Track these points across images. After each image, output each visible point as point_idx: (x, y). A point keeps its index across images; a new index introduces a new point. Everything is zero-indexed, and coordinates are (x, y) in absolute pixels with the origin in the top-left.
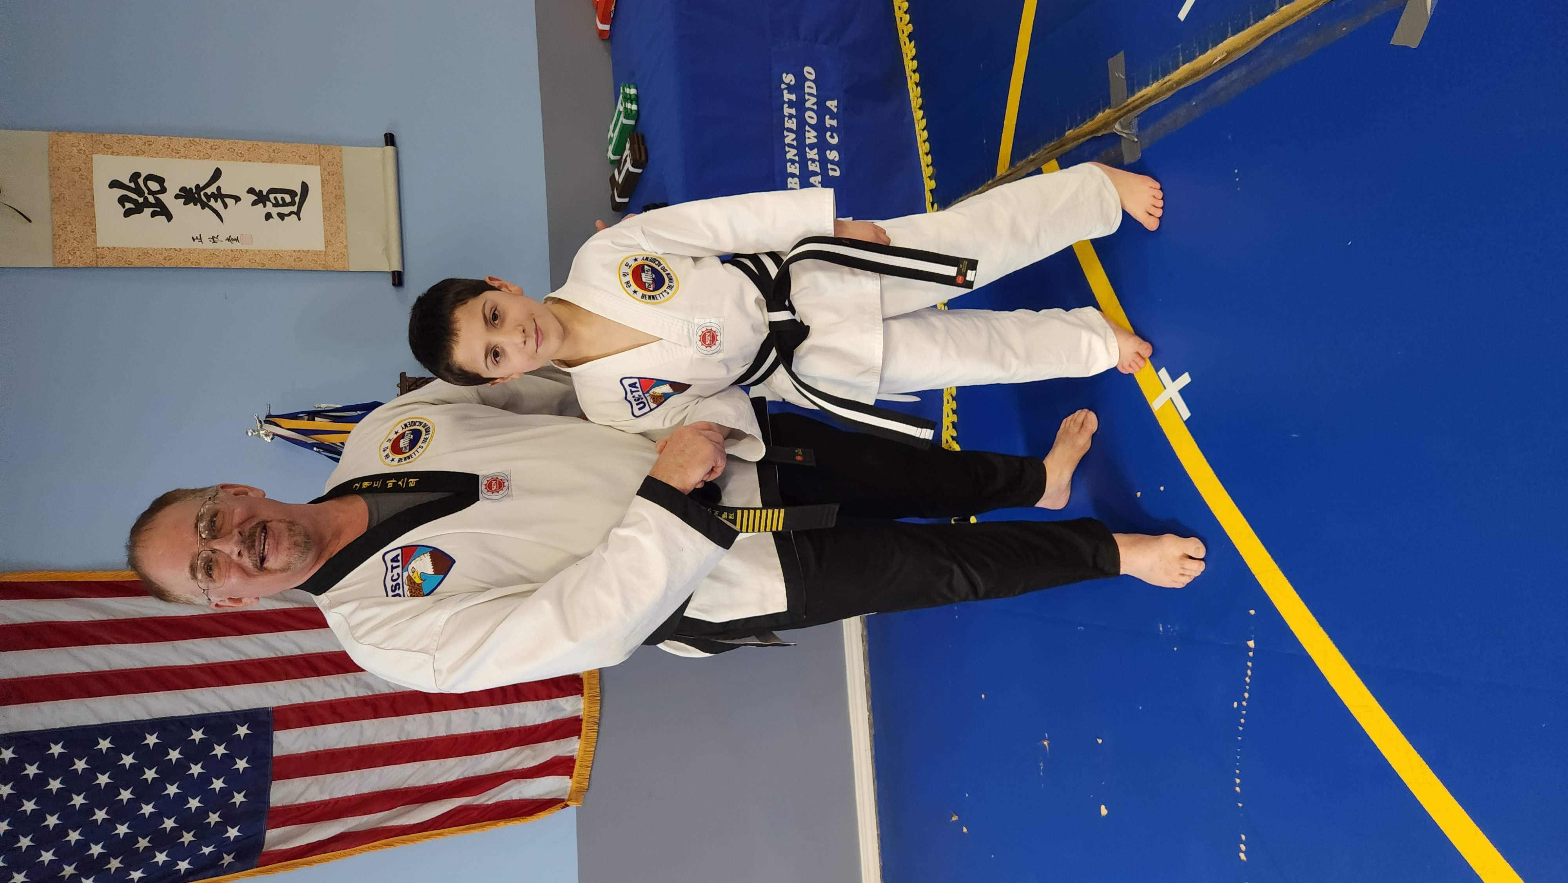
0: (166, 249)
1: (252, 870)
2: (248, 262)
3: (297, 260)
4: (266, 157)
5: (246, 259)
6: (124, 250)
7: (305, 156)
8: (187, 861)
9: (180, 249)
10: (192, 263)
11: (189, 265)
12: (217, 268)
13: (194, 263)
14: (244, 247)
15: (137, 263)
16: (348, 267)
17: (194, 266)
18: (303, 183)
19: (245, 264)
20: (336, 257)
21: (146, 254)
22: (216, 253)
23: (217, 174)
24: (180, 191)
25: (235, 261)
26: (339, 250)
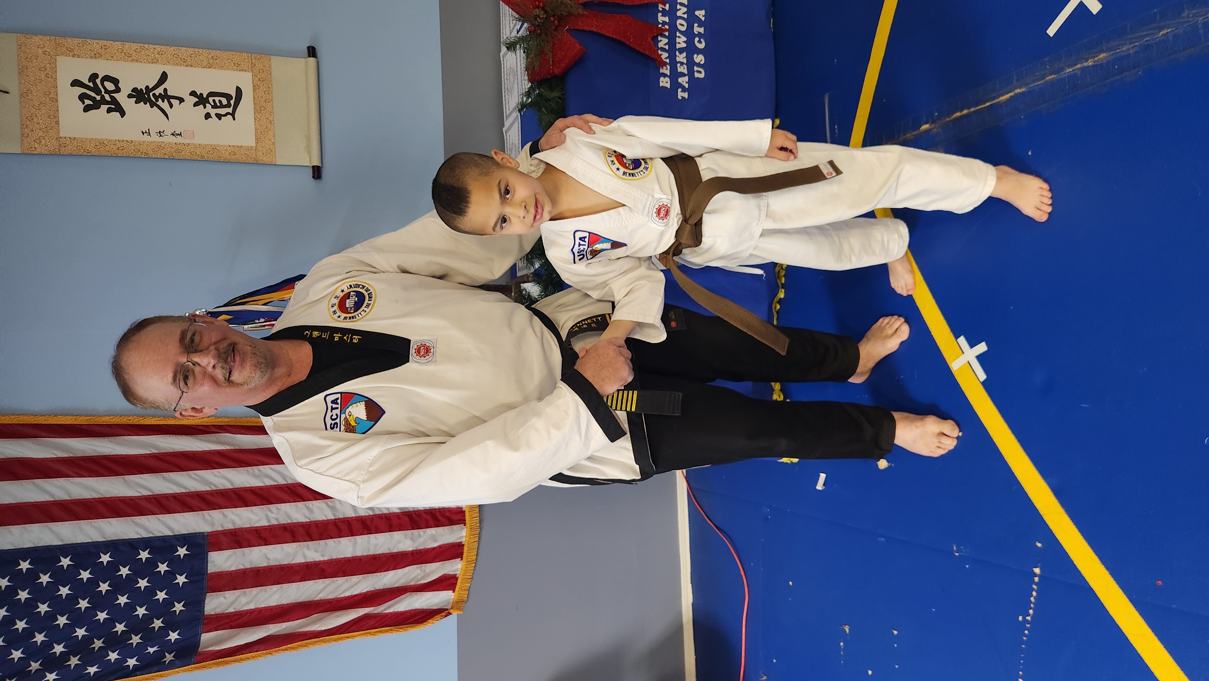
0: (119, 141)
1: (190, 666)
2: (189, 154)
3: (232, 153)
4: (205, 63)
5: (188, 151)
6: (83, 141)
7: (239, 63)
8: (135, 658)
9: (132, 141)
10: (142, 153)
11: (139, 154)
12: (163, 158)
13: (143, 154)
14: (186, 141)
15: (94, 151)
16: (275, 161)
17: (143, 156)
18: (237, 86)
19: (187, 155)
20: (265, 152)
21: (102, 144)
22: (162, 145)
23: (164, 77)
24: (132, 91)
25: (179, 152)
26: (268, 147)
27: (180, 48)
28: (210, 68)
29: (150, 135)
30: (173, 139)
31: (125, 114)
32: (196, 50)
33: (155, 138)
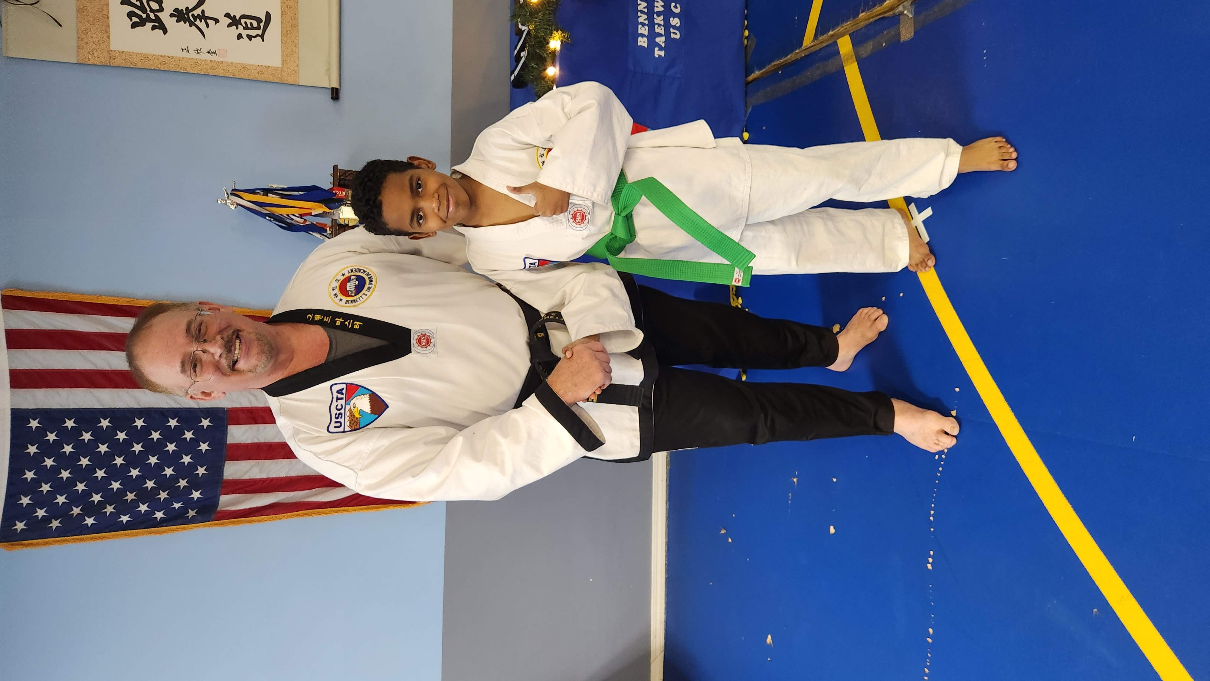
0: (161, 56)
1: (209, 523)
2: (222, 71)
3: (260, 73)
5: (221, 69)
6: (130, 54)
8: (163, 512)
9: (173, 57)
10: (181, 68)
11: (178, 69)
12: (200, 74)
14: (220, 59)
15: (140, 65)
16: (299, 81)
17: (182, 71)
18: (267, 12)
20: (289, 73)
22: (198, 61)
24: (174, 11)
25: (214, 69)
26: (292, 68)
29: (188, 52)
30: (209, 57)
31: (167, 32)
33: (193, 55)
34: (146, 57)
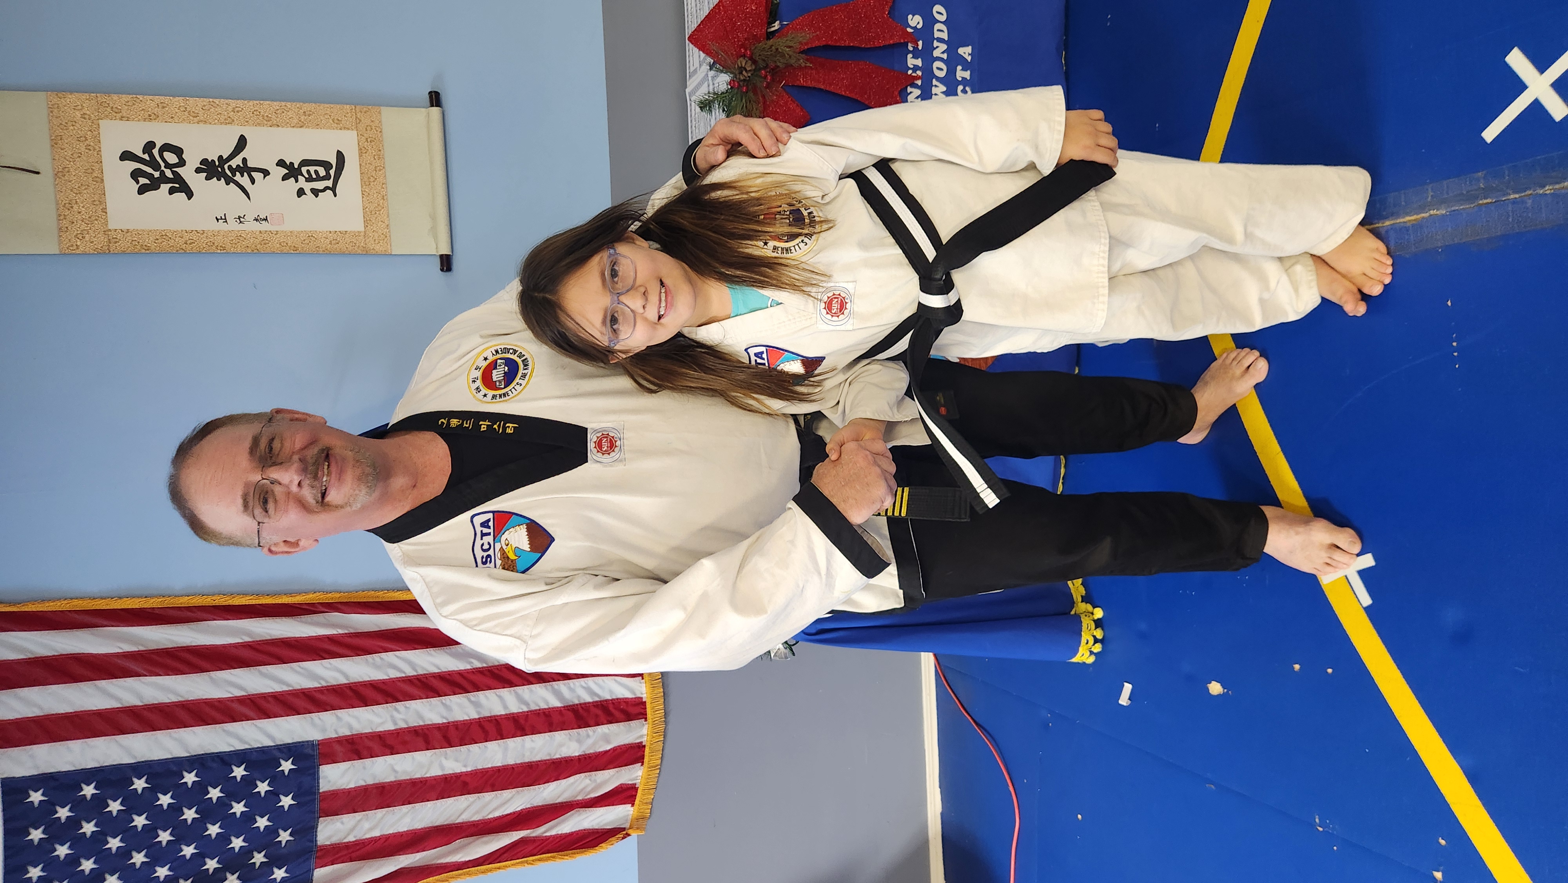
0: (186, 232)
2: (278, 246)
3: (334, 242)
4: (296, 121)
5: (276, 242)
6: (140, 235)
7: (340, 119)
9: (203, 231)
10: (217, 247)
11: (213, 249)
12: (245, 253)
13: (219, 247)
14: (274, 228)
15: (154, 247)
16: (391, 250)
17: (219, 251)
18: (338, 151)
19: (276, 247)
20: (376, 238)
21: (164, 237)
22: (242, 235)
23: (242, 142)
24: (201, 164)
25: (265, 244)
26: (380, 231)
27: (262, 102)
28: (301, 127)
29: (226, 222)
30: (257, 227)
31: (193, 195)
32: (283, 104)
33: (233, 225)
34: (164, 235)
